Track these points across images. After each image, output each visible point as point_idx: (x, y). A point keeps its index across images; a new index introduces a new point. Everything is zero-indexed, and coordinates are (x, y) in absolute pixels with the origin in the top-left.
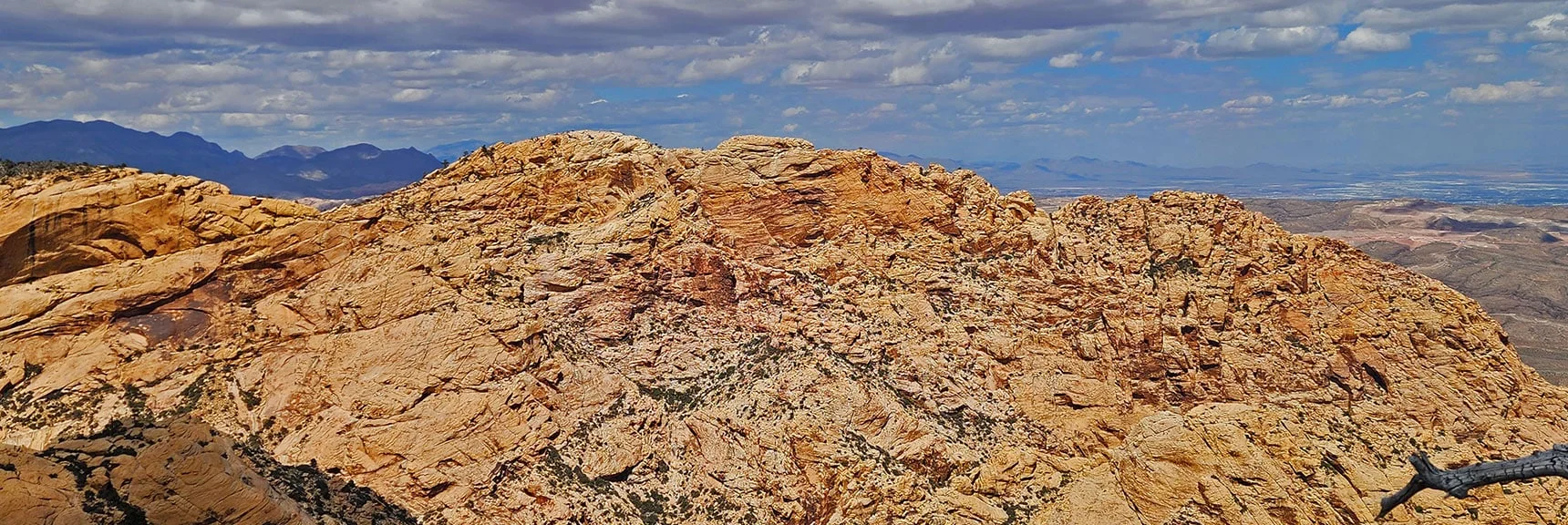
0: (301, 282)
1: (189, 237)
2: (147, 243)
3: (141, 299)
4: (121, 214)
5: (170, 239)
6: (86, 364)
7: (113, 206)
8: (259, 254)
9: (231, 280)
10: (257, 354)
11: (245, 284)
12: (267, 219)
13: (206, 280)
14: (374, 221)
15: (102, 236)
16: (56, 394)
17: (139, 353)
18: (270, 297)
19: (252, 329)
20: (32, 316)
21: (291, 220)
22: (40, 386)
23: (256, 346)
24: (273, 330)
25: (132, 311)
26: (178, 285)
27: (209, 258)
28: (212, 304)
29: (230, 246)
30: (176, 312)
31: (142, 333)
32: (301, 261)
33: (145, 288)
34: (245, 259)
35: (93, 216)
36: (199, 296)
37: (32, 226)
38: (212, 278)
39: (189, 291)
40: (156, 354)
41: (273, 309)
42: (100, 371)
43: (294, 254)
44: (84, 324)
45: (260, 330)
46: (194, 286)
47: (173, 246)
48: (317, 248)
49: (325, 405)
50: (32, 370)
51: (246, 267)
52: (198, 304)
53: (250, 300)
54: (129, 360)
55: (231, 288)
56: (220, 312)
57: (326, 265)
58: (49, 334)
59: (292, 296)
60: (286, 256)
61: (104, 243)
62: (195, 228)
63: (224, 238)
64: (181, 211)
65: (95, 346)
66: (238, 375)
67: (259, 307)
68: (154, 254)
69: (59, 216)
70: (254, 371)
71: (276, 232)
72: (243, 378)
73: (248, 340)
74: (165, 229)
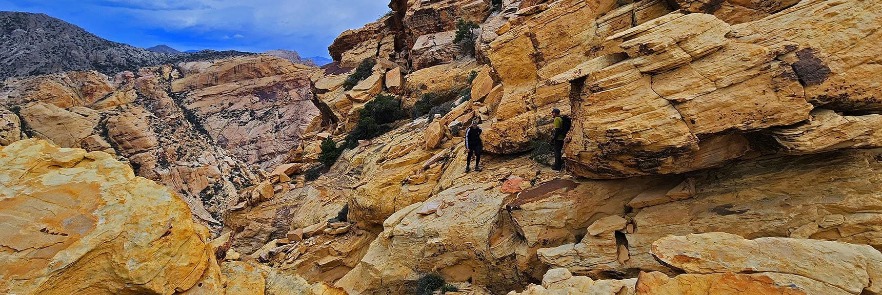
0: (301, 87)
1: (274, 73)
2: (263, 74)
3: (259, 88)
4: (257, 66)
5: (269, 73)
6: (243, 104)
7: (255, 63)
8: (291, 78)
9: (283, 85)
11: (287, 86)
12: (295, 69)
13: (276, 84)
15: (253, 71)
16: (234, 111)
17: (257, 102)
18: (292, 90)
19: (286, 98)
20: (233, 91)
21: (302, 70)
22: (232, 108)
23: (287, 103)
24: (291, 99)
25: (257, 91)
26: (269, 85)
27: (278, 79)
28: (277, 91)
29: (283, 75)
30: (269, 92)
31: (259, 97)
32: (302, 81)
33: (261, 85)
34: (287, 79)
35: (249, 66)
36: (275, 88)
37: (235, 67)
38: (278, 84)
39: (271, 87)
40: (261, 103)
41: (293, 93)
42: (246, 106)
43: (301, 79)
44: (245, 94)
45: (288, 98)
46: (273, 86)
47: (269, 75)
49: (297, 119)
50: (231, 104)
51: (287, 81)
52: (274, 90)
53: (287, 90)
54: (254, 103)
55: (283, 87)
56: (279, 93)
58: (237, 95)
59: (299, 90)
60: (298, 79)
61: (254, 73)
62: (275, 70)
63: (282, 73)
64: (272, 65)
65: (247, 100)
66: (280, 110)
67: (289, 92)
68: (264, 76)
69: (241, 65)
70: (284, 109)
71: (296, 73)
72: (281, 110)
73: (285, 101)
74: (267, 70)
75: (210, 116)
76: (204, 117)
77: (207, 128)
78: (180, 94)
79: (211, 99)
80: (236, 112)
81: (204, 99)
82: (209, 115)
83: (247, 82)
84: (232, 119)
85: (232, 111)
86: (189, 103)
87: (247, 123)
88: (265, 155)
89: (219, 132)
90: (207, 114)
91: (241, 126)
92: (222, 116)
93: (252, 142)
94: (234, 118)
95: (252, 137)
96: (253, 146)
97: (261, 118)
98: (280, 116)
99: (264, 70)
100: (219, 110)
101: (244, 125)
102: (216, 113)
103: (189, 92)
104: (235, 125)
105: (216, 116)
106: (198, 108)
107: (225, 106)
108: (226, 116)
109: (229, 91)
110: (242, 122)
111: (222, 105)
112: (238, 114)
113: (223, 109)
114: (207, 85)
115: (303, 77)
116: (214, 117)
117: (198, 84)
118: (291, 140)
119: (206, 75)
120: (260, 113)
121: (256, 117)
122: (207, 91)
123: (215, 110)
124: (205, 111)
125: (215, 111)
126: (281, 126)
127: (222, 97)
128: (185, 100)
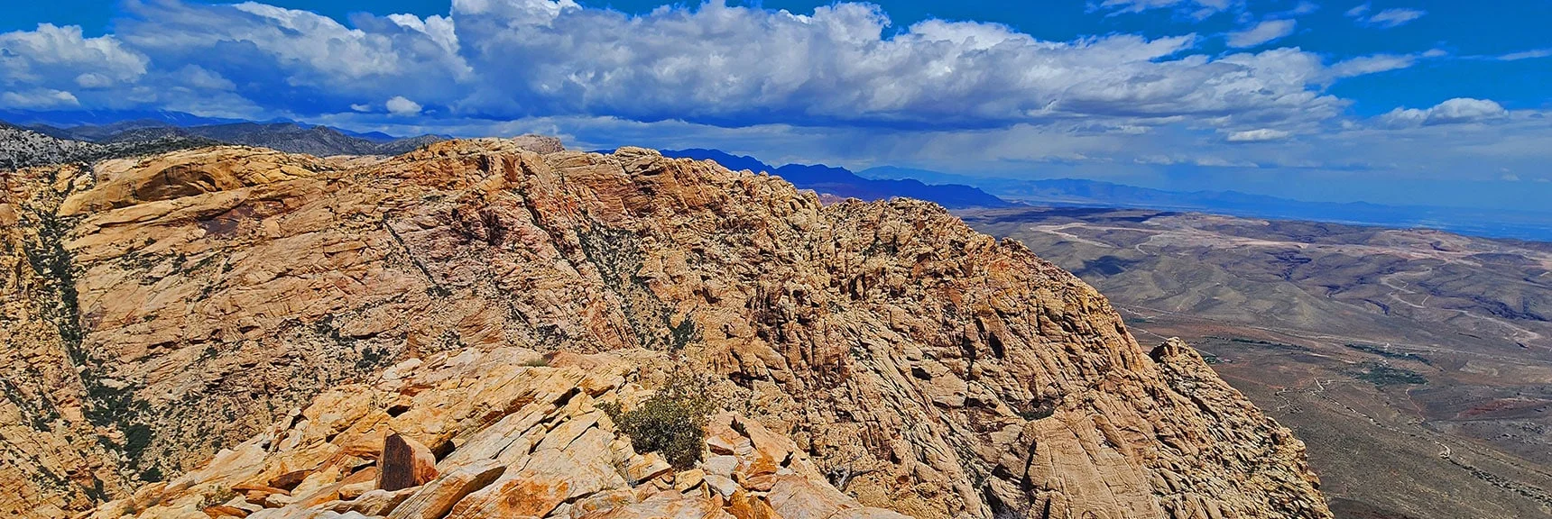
0: (289, 211)
1: (238, 183)
2: (218, 184)
3: (207, 212)
4: (207, 169)
5: (228, 183)
6: (171, 241)
7: (204, 164)
8: (270, 194)
9: (253, 206)
10: (253, 245)
11: (261, 209)
12: (281, 176)
13: (239, 205)
14: (335, 180)
15: (200, 179)
16: (151, 254)
17: (198, 238)
18: (273, 217)
19: (254, 232)
20: (161, 216)
21: (295, 177)
22: (150, 249)
23: (253, 241)
24: (264, 234)
25: (204, 218)
26: (225, 207)
27: (242, 194)
28: (241, 217)
29: (255, 188)
30: (224, 221)
31: (205, 228)
32: (292, 199)
33: (210, 207)
34: (262, 196)
35: (194, 168)
36: (236, 213)
37: (165, 172)
38: (243, 204)
39: (230, 210)
40: (204, 240)
41: (271, 225)
42: (174, 246)
43: (289, 195)
44: (181, 222)
45: (258, 233)
46: (233, 208)
47: (230, 187)
48: (302, 193)
50: (151, 241)
51: (262, 200)
52: (234, 217)
53: (260, 217)
54: (191, 241)
55: (252, 210)
56: (243, 222)
57: (305, 202)
58: (167, 225)
59: (284, 218)
60: (285, 196)
61: (202, 183)
62: (239, 178)
63: (252, 184)
64: (235, 168)
65: (181, 233)
66: (234, 255)
67: (264, 221)
68: (220, 189)
69: (178, 167)
70: (243, 254)
71: (282, 183)
72: (235, 257)
73: (250, 238)
74: (228, 178)
75: (100, 264)
76: (86, 266)
77: (80, 287)
78: (68, 221)
79: (117, 230)
80: (151, 258)
81: (104, 230)
82: (97, 262)
83: (191, 199)
84: (136, 270)
85: (144, 256)
86: (74, 238)
87: (159, 279)
88: (158, 345)
89: (97, 296)
90: (95, 260)
91: (145, 285)
92: (122, 264)
93: (147, 318)
94: (141, 269)
95: (155, 308)
96: (145, 326)
97: (187, 272)
98: (228, 268)
99: (220, 176)
100: (121, 253)
101: (151, 284)
102: (114, 258)
103: (86, 217)
104: (133, 282)
105: (111, 265)
106: (84, 248)
107: (136, 245)
108: (129, 265)
109: (153, 217)
110: (151, 277)
111: (131, 242)
112: (153, 261)
113: (131, 249)
114: (118, 205)
115: (294, 192)
116: (107, 267)
117: (104, 201)
118: (217, 318)
119: (118, 185)
120: (192, 261)
121: (183, 268)
122: (114, 217)
123: (114, 251)
124: (93, 254)
125: (112, 254)
126: (217, 289)
127: (139, 227)
128: (71, 232)
